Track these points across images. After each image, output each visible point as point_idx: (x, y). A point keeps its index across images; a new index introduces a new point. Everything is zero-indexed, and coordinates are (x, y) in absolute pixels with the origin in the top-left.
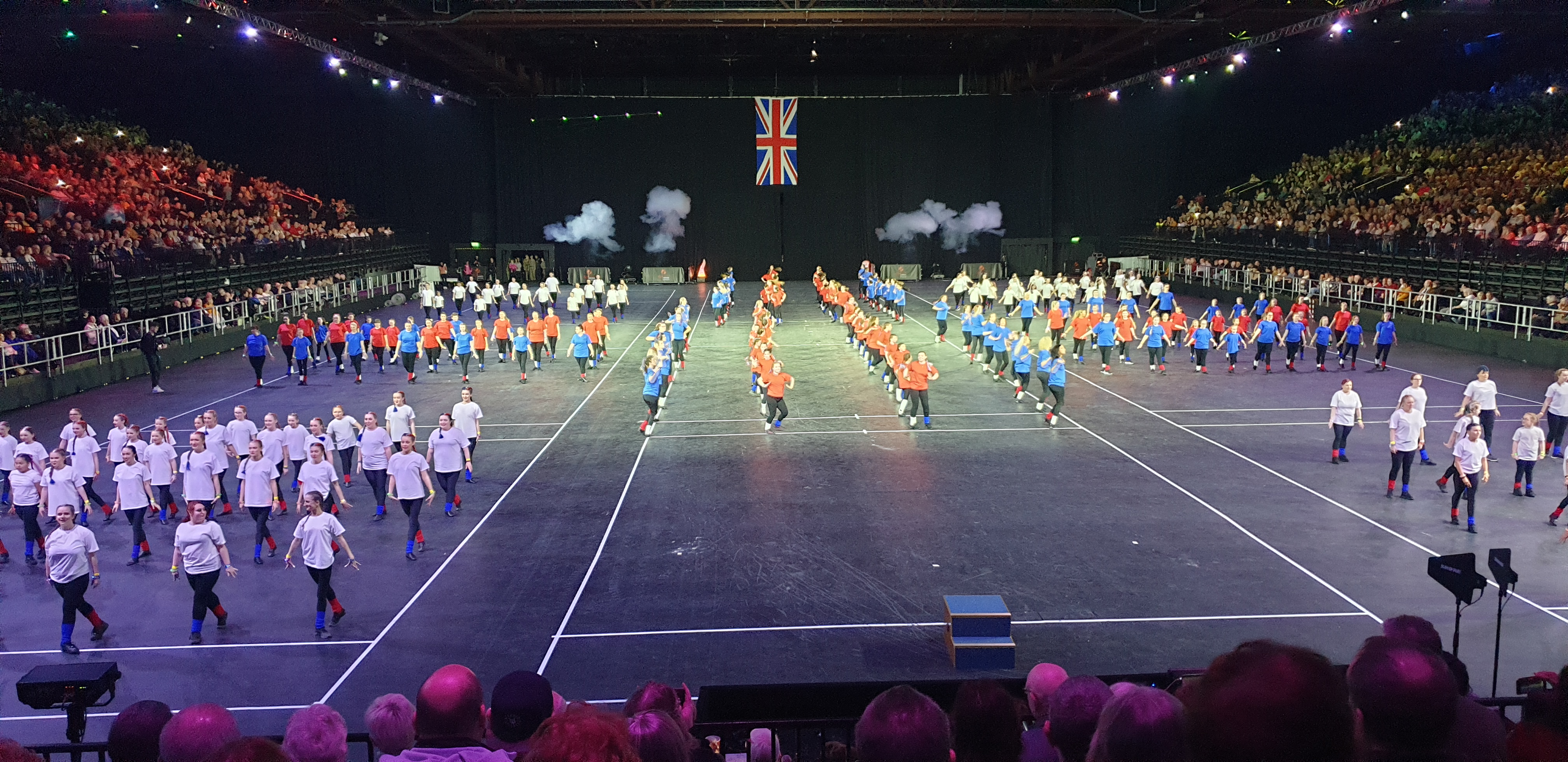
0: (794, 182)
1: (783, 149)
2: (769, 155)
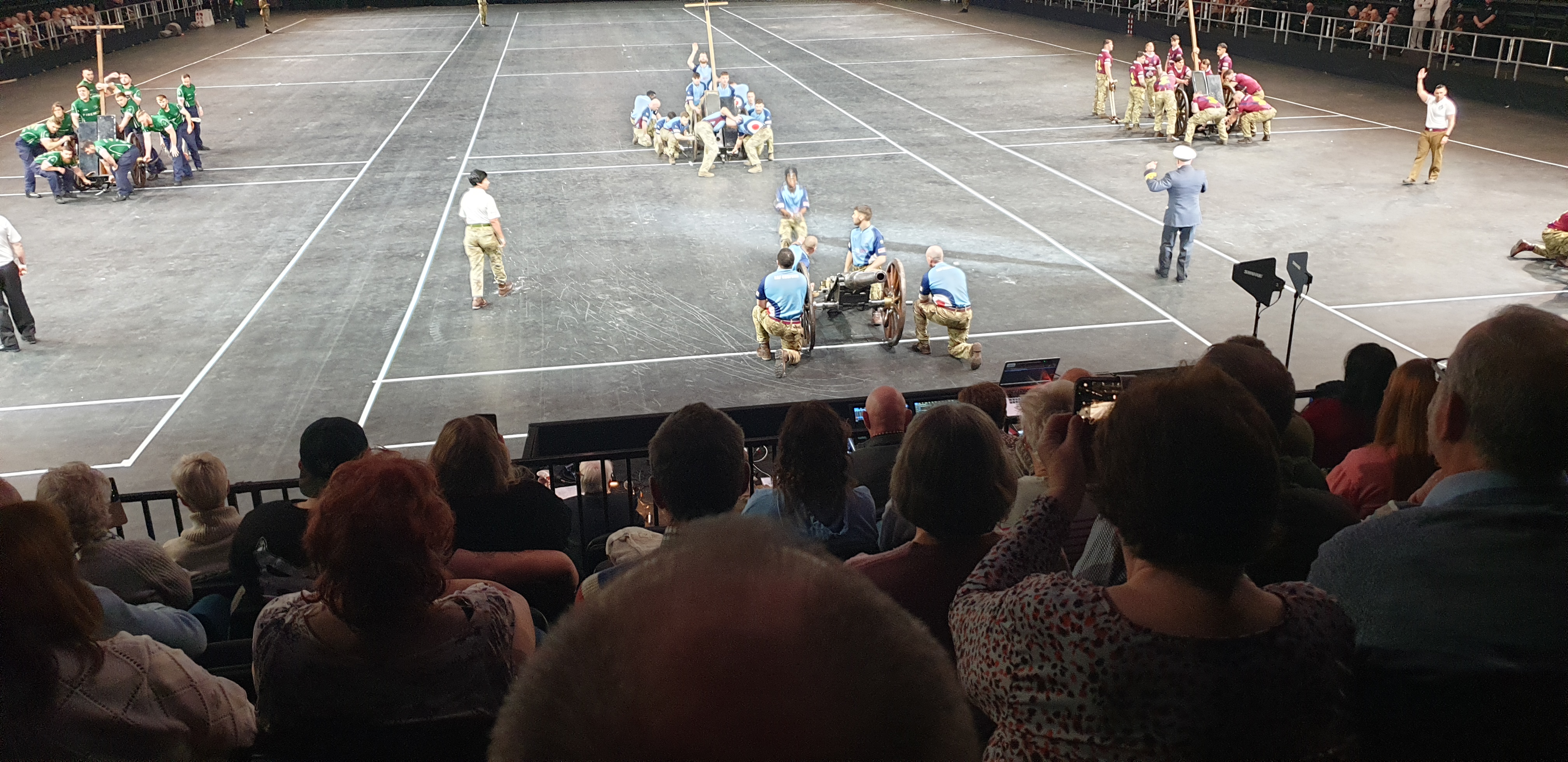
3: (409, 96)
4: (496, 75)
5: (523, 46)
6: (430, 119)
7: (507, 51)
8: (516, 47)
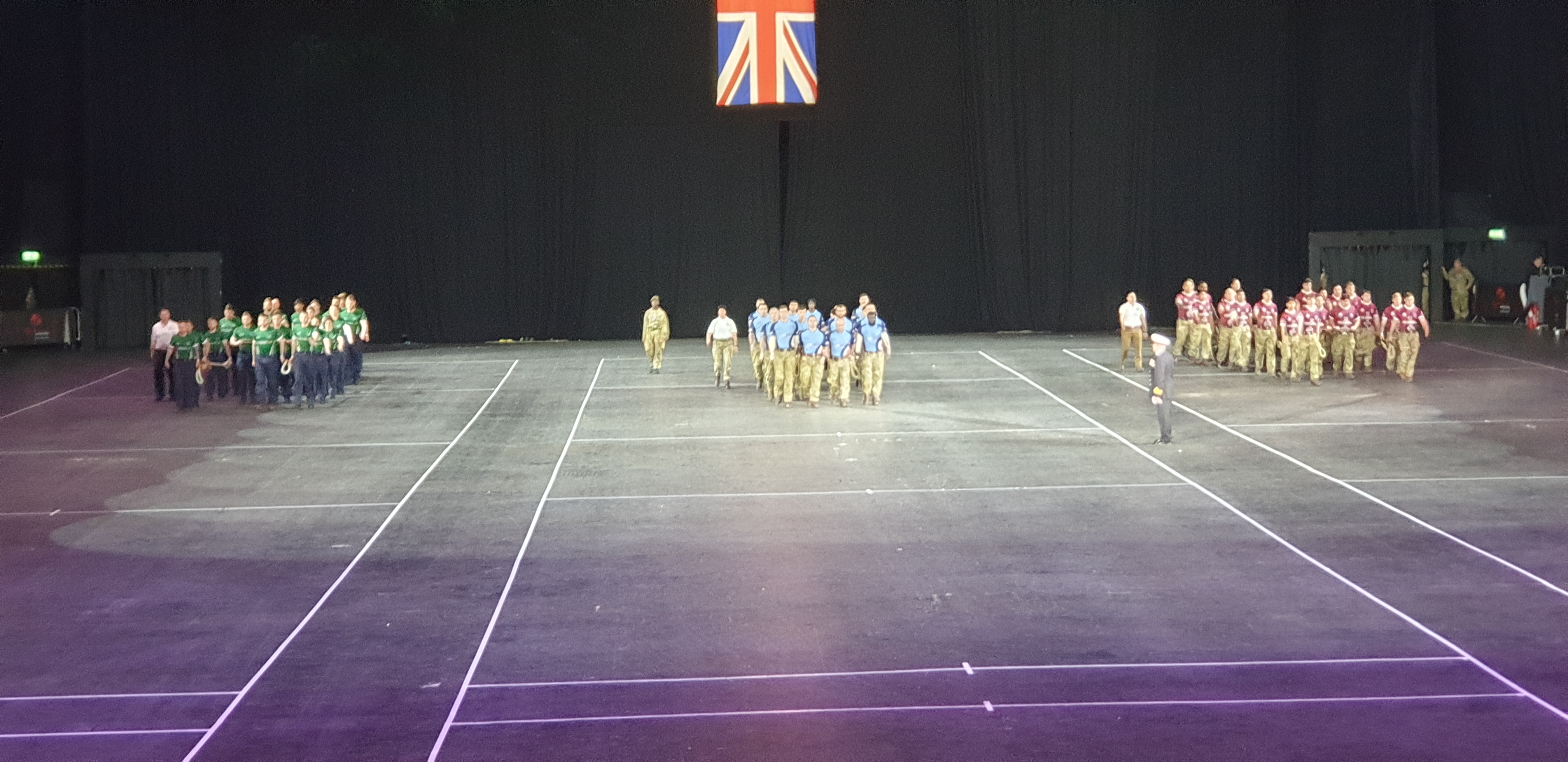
0: (808, 97)
1: (783, 19)
2: (749, 34)
3: (346, 542)
4: (544, 499)
5: (609, 434)
6: (387, 595)
7: (572, 444)
8: (592, 436)
